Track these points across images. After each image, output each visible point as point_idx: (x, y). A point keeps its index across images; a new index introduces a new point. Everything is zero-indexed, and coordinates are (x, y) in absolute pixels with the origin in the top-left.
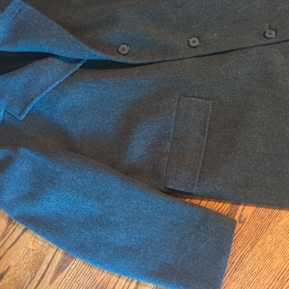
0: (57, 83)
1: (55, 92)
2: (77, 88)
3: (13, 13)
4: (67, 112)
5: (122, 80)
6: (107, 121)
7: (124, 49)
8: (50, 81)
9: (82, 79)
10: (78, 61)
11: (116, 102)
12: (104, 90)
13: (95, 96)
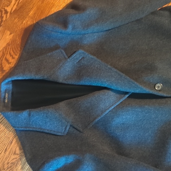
0: (113, 107)
1: (110, 114)
2: (127, 111)
3: (77, 59)
4: (118, 127)
5: (160, 107)
6: (147, 134)
7: (158, 87)
8: (108, 106)
9: (130, 105)
10: (126, 93)
11: (153, 121)
12: (146, 113)
13: (139, 117)
